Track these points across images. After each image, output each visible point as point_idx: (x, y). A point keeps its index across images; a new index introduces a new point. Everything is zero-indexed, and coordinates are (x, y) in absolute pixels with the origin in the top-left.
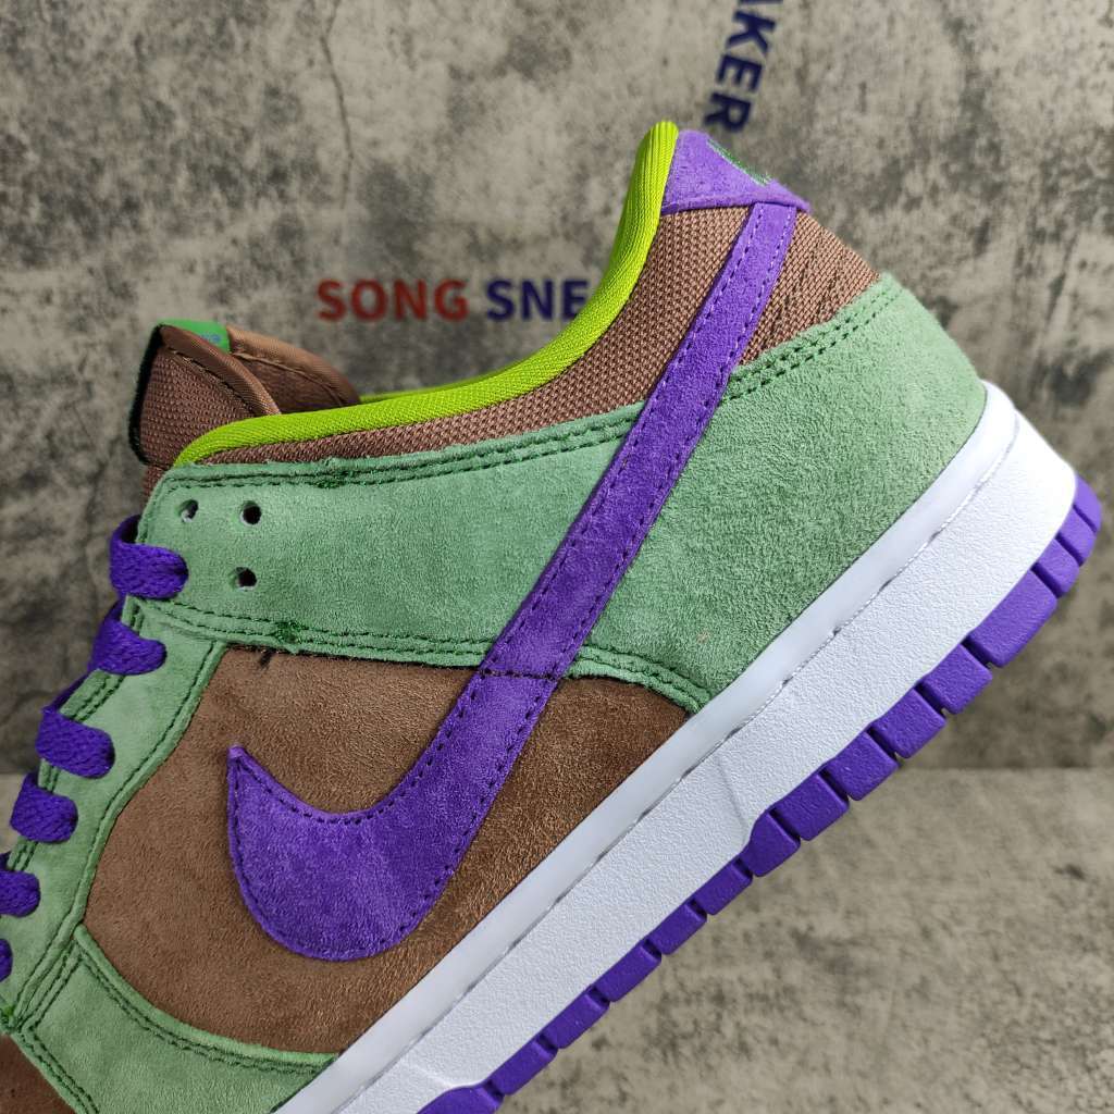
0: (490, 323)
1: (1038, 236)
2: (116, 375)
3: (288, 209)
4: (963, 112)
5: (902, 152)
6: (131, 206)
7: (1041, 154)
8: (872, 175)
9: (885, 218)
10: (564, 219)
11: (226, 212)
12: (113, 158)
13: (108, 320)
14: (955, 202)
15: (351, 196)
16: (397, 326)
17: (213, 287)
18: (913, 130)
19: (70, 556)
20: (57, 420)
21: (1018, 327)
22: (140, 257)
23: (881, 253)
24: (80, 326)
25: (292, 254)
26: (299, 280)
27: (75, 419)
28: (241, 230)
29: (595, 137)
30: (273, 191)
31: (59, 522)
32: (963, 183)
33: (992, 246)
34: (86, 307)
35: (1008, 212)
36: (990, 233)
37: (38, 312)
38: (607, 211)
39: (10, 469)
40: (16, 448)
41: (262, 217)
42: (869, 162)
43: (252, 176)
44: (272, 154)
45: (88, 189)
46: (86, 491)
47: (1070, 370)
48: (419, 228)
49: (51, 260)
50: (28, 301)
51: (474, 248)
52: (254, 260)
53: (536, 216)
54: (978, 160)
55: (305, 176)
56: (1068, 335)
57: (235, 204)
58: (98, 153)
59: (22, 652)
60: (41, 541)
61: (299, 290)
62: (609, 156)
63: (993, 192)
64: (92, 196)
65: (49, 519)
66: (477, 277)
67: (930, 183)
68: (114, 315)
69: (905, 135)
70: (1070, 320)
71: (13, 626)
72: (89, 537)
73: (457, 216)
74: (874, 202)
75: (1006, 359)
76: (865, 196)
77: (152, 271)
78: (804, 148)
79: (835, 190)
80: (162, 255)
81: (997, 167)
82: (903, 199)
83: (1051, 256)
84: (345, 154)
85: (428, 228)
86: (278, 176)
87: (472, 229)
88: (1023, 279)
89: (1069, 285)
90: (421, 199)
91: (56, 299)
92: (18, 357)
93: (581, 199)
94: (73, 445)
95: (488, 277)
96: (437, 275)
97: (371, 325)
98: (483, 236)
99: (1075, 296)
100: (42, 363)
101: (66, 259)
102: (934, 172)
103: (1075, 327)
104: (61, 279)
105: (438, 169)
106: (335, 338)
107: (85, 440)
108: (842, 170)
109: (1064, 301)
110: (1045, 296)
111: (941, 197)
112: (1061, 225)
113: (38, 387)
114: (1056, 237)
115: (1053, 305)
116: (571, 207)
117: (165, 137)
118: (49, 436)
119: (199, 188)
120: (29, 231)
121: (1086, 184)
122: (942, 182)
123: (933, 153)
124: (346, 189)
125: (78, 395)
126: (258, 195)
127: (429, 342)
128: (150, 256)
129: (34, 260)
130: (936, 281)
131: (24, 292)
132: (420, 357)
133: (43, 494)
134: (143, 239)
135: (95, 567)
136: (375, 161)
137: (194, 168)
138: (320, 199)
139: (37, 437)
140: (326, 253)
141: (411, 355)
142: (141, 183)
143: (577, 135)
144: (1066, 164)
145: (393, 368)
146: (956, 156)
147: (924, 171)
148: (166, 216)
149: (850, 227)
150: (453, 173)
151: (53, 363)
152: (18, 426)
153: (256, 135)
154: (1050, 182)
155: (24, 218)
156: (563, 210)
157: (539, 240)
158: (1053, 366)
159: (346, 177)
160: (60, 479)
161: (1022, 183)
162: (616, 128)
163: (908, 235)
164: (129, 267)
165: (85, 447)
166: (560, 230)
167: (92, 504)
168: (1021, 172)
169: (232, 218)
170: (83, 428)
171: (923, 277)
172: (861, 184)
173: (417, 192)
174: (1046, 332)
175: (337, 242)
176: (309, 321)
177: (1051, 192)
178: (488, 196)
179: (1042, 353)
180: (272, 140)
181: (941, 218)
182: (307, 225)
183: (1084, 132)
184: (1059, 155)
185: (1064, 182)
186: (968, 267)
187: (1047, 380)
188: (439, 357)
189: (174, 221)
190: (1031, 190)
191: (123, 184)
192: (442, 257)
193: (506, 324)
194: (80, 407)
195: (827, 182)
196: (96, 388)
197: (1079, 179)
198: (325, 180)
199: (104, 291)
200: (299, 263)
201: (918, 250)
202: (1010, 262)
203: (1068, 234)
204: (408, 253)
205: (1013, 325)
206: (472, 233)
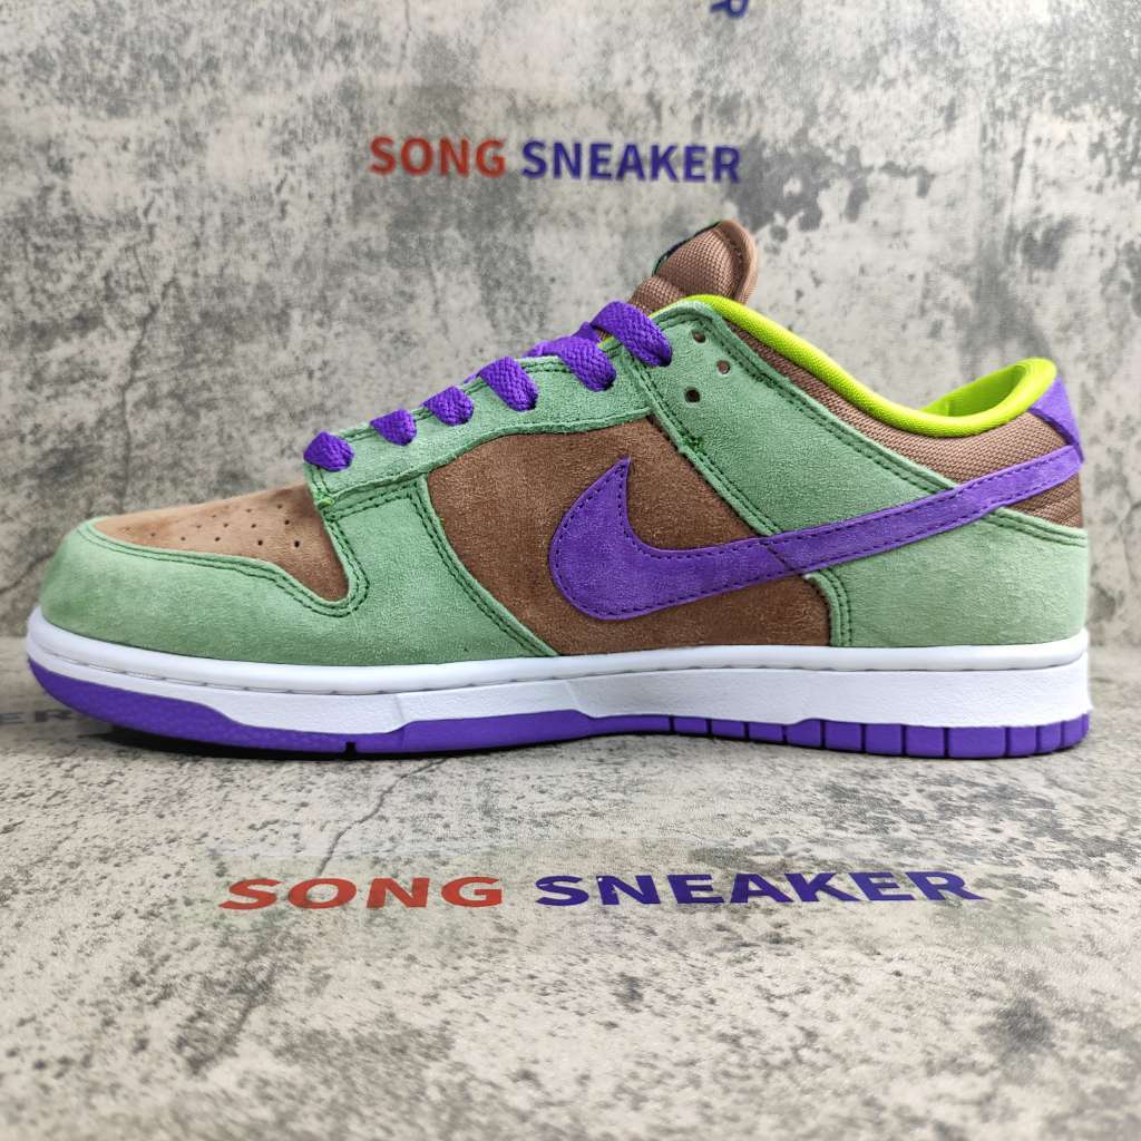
0: (524, 180)
1: (998, 114)
2: (179, 219)
3: (351, 72)
4: (925, 7)
5: (876, 41)
6: (212, 65)
7: (991, 44)
8: (853, 59)
9: (867, 96)
10: (592, 88)
11: (295, 74)
12: (201, 23)
13: (177, 167)
14: (925, 83)
15: (407, 63)
16: (442, 180)
17: (277, 140)
18: (885, 23)
19: (110, 401)
20: (117, 261)
21: (989, 196)
22: (214, 110)
23: (865, 125)
24: (152, 172)
25: (351, 111)
26: (355, 136)
27: (134, 261)
28: (307, 91)
29: (618, 20)
30: (339, 57)
31: (103, 367)
32: (930, 67)
33: (959, 122)
34: (158, 155)
35: (969, 92)
36: (957, 112)
37: (113, 158)
38: (629, 83)
39: (63, 310)
40: (73, 288)
41: (328, 78)
42: (850, 49)
43: (322, 42)
44: (341, 25)
45: (174, 49)
46: (134, 334)
47: (1038, 235)
48: (466, 93)
49: (133, 111)
50: (107, 147)
51: (513, 111)
52: (316, 116)
53: (568, 85)
54: (941, 49)
55: (368, 45)
56: (1034, 203)
57: (304, 67)
58: (188, 18)
59: (45, 506)
60: (83, 385)
61: (355, 145)
62: (631, 37)
63: (955, 76)
64: (177, 55)
65: (95, 363)
66: (514, 139)
67: (903, 67)
68: (183, 163)
69: (878, 26)
70: (1034, 190)
71: (40, 477)
72: (132, 381)
73: (497, 83)
74: (857, 82)
75: (982, 225)
76: (849, 76)
77: (224, 124)
78: (795, 34)
79: (823, 70)
80: (234, 109)
81: (957, 55)
82: (880, 80)
83: (1011, 134)
84: (404, 27)
85: (473, 93)
86: (344, 44)
87: (511, 96)
88: (989, 153)
89: (1029, 158)
90: (468, 66)
91: (132, 146)
92: (89, 200)
93: (607, 72)
94: (127, 287)
95: (525, 139)
96: (479, 136)
97: (418, 179)
98: (520, 101)
99: (1035, 167)
100: (111, 205)
101: (147, 109)
102: (905, 58)
103: (1039, 197)
104: (139, 128)
105: (484, 41)
106: (385, 189)
107: (140, 282)
108: (828, 53)
109: (1026, 172)
110: (1010, 166)
111: (912, 79)
112: (1016, 106)
113: (104, 230)
114: (1013, 116)
115: (1017, 176)
116: (598, 78)
117: (248, 7)
118: (106, 278)
119: (274, 53)
120: (117, 84)
121: (1032, 71)
122: (912, 67)
123: (903, 42)
124: (403, 56)
125: (139, 239)
126: (325, 58)
127: (469, 197)
128: (223, 109)
129: (117, 109)
130: (915, 152)
131: (104, 139)
132: (461, 210)
133: (93, 336)
134: (219, 94)
135: (132, 414)
136: (430, 33)
137: (271, 34)
138: (379, 64)
139: (96, 279)
140: (380, 112)
141: (453, 208)
142: (224, 45)
143: (604, 17)
144: (1014, 54)
145: (436, 220)
146: (922, 44)
147: (896, 57)
148: (242, 74)
149: (837, 102)
150: (497, 47)
151: (121, 207)
152: (79, 267)
153: (328, 9)
154: (1003, 69)
155: (114, 72)
156: (591, 80)
157: (569, 106)
158: (1025, 230)
159: (403, 47)
160: (111, 321)
161: (980, 69)
162: (637, 12)
163: (887, 110)
164: (202, 120)
165: (139, 290)
166: (587, 97)
167: (139, 347)
168: (978, 60)
169: (300, 79)
170: (140, 270)
171: (903, 148)
172: (845, 65)
173: (464, 61)
174: (1013, 200)
175: (391, 102)
176: (361, 174)
177: (1004, 78)
178: (526, 66)
179: (1012, 219)
180: (342, 14)
181: (915, 98)
182: (366, 87)
183: (1027, 28)
184: (1008, 47)
185: (1014, 69)
186: (940, 140)
187: (1020, 245)
188: (478, 211)
189: (248, 80)
190: (987, 74)
191: (207, 46)
192: (484, 119)
193: (538, 182)
194: (140, 250)
195: (816, 64)
196: (158, 231)
197: (1027, 67)
198: (386, 48)
199: (178, 140)
200: (356, 119)
201: (896, 125)
202: (977, 136)
203: (1023, 114)
204: (455, 114)
205: (984, 193)
206: (511, 97)
